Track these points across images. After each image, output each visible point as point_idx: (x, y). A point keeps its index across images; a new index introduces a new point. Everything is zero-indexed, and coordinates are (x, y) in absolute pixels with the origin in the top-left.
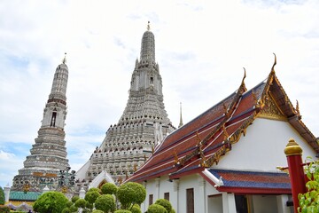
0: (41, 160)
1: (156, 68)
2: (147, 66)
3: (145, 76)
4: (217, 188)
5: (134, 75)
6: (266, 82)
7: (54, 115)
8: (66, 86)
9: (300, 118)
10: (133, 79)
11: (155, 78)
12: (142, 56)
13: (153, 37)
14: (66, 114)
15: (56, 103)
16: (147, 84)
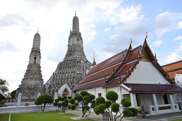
0: (30, 80)
1: (80, 34)
2: (76, 33)
3: (75, 39)
4: (129, 91)
5: (69, 38)
6: (142, 45)
7: (35, 58)
8: (40, 41)
9: (157, 60)
10: (69, 40)
11: (80, 39)
12: (73, 29)
13: (78, 19)
14: (40, 57)
15: (36, 53)
16: (76, 42)
